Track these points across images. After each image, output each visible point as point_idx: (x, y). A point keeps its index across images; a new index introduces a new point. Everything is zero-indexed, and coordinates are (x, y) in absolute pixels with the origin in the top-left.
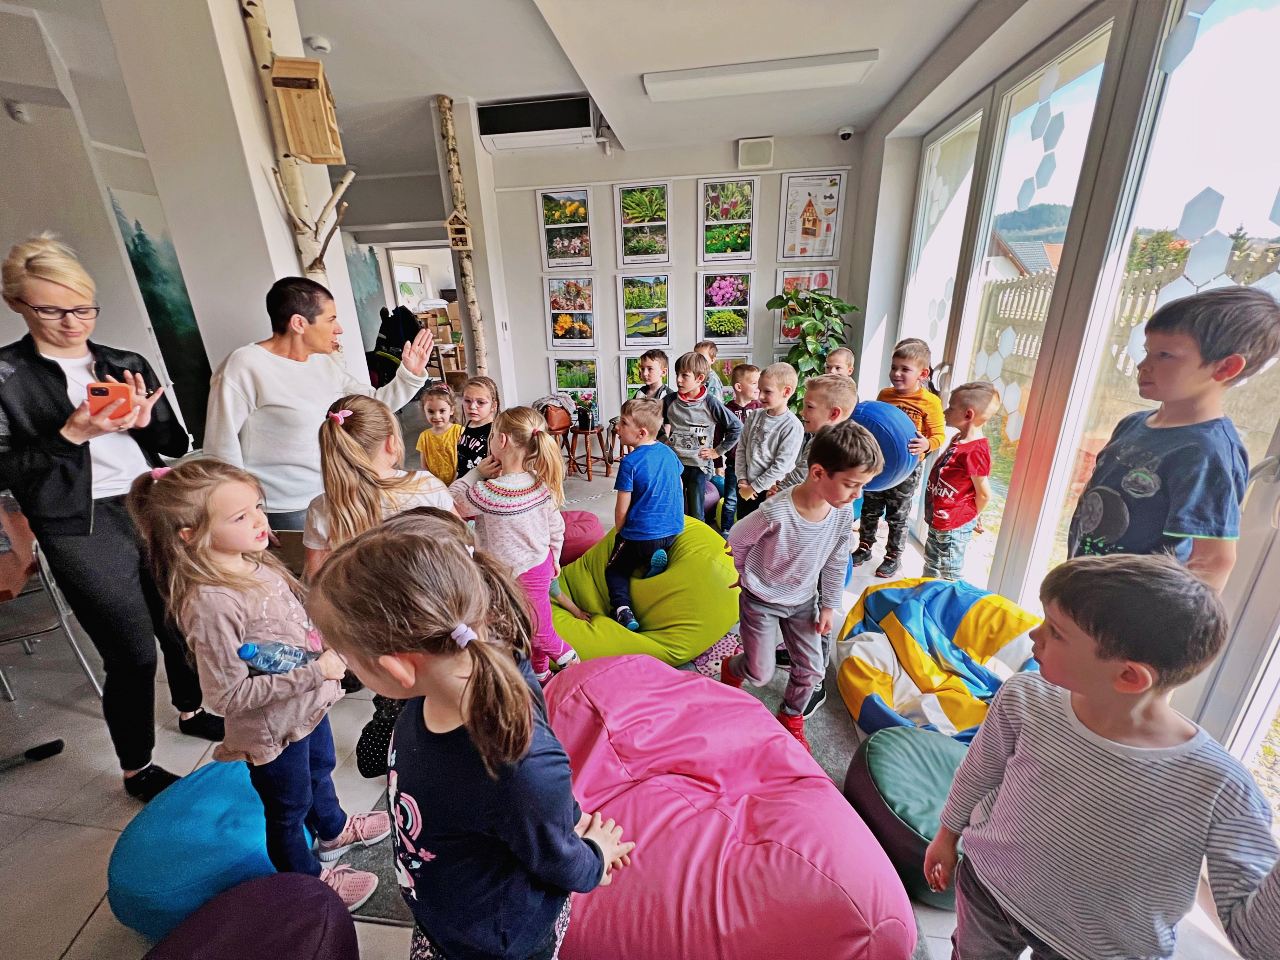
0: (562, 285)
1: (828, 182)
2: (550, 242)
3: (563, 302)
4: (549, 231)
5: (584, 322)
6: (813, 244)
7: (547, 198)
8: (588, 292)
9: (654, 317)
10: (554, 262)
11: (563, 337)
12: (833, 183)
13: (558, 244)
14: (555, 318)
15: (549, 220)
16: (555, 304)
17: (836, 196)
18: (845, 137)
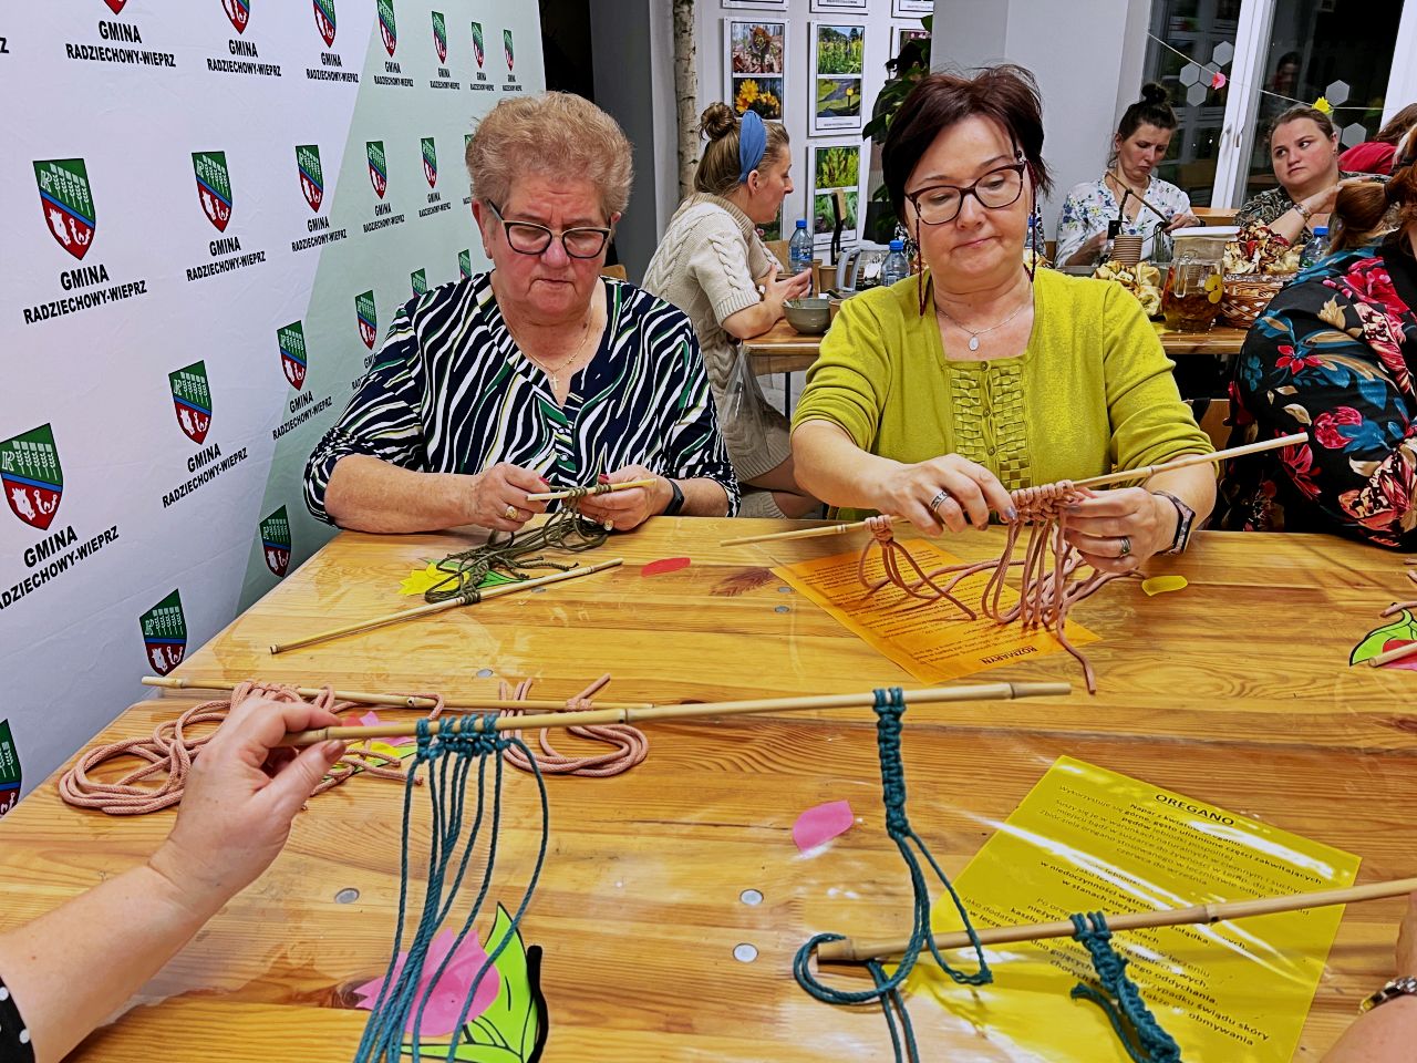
0: (748, 32)
3: (748, 60)
5: (774, 93)
8: (779, 45)
9: (848, 86)
14: (737, 85)
16: (738, 64)
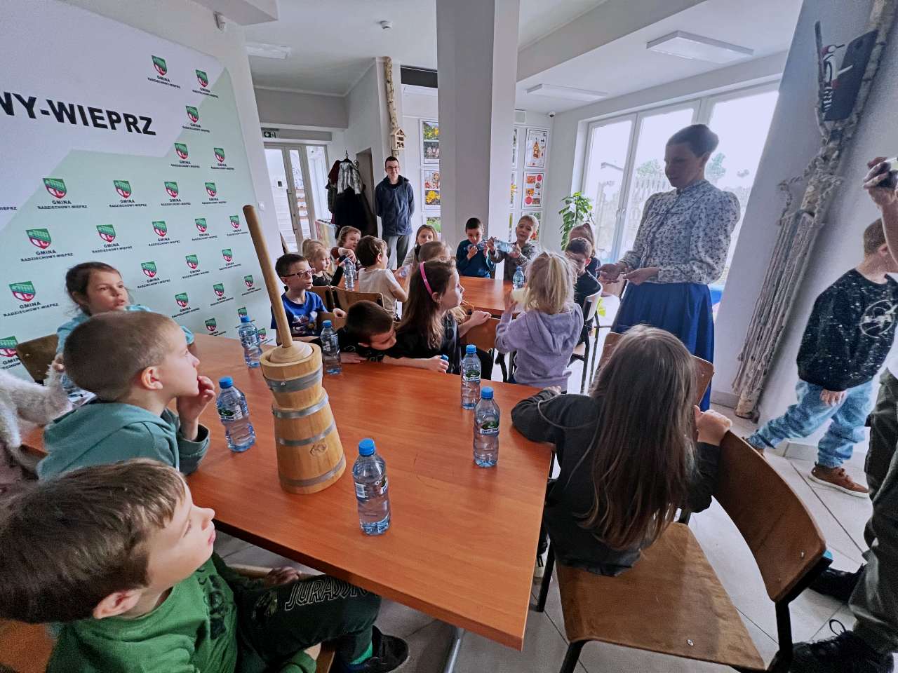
0: (432, 175)
1: (542, 134)
2: (426, 149)
3: (431, 184)
4: (426, 144)
6: (537, 161)
7: (424, 123)
10: (427, 161)
11: (431, 204)
12: (544, 135)
13: (430, 150)
14: (427, 193)
15: (426, 136)
16: (427, 184)
17: (545, 139)
18: (552, 116)
